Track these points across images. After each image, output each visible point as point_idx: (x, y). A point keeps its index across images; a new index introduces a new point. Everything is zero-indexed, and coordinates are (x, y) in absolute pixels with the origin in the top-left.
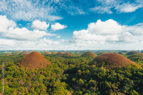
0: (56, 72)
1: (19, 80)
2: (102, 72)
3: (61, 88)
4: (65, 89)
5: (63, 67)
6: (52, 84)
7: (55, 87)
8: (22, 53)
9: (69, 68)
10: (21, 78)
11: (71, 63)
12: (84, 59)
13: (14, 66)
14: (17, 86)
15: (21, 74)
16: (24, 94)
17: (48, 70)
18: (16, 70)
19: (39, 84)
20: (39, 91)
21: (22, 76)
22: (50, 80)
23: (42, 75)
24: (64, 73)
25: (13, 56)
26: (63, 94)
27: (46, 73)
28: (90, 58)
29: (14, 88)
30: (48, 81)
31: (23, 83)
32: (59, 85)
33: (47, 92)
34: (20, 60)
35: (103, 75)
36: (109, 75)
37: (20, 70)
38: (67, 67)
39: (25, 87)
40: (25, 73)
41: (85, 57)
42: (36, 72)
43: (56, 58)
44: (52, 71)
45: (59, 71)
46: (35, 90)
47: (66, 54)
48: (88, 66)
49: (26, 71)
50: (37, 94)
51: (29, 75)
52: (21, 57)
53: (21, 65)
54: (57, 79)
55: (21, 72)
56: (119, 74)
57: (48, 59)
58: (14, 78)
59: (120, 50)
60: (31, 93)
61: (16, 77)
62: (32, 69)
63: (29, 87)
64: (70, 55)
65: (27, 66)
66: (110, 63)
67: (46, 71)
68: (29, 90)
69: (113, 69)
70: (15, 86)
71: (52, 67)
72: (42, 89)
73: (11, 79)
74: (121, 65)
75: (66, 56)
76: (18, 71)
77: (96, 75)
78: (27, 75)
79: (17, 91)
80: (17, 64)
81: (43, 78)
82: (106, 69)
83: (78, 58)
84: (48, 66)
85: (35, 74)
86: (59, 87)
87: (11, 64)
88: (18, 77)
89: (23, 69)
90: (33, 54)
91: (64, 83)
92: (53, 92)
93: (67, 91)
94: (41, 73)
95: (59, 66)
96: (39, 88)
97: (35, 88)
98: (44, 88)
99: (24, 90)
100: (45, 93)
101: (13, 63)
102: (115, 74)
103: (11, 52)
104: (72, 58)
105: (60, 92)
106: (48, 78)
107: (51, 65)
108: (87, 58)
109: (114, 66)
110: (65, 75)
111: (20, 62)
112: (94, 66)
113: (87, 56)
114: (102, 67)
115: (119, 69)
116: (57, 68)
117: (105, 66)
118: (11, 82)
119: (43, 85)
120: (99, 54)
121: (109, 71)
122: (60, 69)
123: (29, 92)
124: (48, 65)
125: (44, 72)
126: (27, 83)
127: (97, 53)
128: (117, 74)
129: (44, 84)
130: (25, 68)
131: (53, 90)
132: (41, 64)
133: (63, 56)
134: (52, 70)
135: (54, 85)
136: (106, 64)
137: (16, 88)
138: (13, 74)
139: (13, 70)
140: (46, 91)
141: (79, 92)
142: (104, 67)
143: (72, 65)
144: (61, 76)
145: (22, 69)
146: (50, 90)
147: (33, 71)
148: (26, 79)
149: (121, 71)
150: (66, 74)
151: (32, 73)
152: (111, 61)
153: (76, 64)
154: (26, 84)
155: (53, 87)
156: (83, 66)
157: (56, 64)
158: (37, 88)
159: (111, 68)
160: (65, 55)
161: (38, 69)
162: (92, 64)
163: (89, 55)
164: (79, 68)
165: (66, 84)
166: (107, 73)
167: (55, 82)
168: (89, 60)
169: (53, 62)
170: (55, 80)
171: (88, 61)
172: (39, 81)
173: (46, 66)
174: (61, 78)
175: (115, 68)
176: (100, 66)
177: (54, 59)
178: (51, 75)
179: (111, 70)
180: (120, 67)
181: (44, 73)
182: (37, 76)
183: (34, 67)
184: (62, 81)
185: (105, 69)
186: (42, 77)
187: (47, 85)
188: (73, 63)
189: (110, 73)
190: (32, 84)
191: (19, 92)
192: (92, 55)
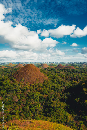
0: (55, 89)
1: (13, 97)
3: (60, 109)
4: (65, 110)
5: (63, 84)
6: (49, 104)
7: (53, 108)
8: (16, 66)
9: (71, 85)
10: (15, 94)
11: (74, 79)
13: (8, 81)
14: (10, 102)
15: (15, 90)
16: (18, 112)
17: (44, 87)
18: (10, 84)
19: (34, 102)
20: (35, 111)
21: (16, 92)
22: (47, 98)
23: (38, 92)
24: (65, 91)
25: (7, 69)
26: (63, 117)
27: (43, 90)
29: (8, 105)
30: (44, 100)
31: (17, 100)
32: (57, 106)
33: (43, 112)
34: (14, 74)
37: (14, 85)
38: (68, 84)
39: (19, 104)
40: (19, 89)
42: (31, 88)
43: (55, 72)
44: (49, 88)
45: (59, 88)
46: (29, 109)
47: (68, 68)
49: (21, 87)
50: (32, 114)
51: (24, 91)
52: (15, 70)
53: (15, 80)
54: (55, 97)
55: (15, 87)
57: (45, 73)
58: (8, 93)
60: (25, 112)
61: (10, 93)
62: (26, 85)
63: (23, 104)
64: (74, 68)
65: (21, 81)
67: (43, 87)
68: (23, 108)
70: (9, 102)
71: (49, 83)
72: (37, 108)
73: (4, 95)
75: (68, 70)
76: (12, 86)
78: (21, 91)
79: (11, 108)
80: (11, 78)
81: (39, 95)
83: (84, 72)
84: (45, 82)
85: (30, 90)
86: (58, 107)
87: (5, 78)
88: (12, 93)
89: (17, 84)
90: (27, 67)
91: (64, 103)
92: (51, 113)
93: (67, 114)
94: (36, 89)
95: (59, 82)
96: (34, 107)
97: (30, 107)
98: (40, 107)
99: (18, 108)
100: (41, 113)
101: (6, 77)
103: (6, 65)
104: (77, 72)
105: (59, 114)
106: (45, 96)
107: (48, 81)
110: (65, 93)
116: (56, 85)
118: (5, 97)
119: (39, 104)
122: (59, 85)
123: (23, 110)
124: (45, 80)
125: (40, 88)
126: (21, 99)
129: (40, 102)
130: (20, 83)
131: (50, 111)
132: (36, 79)
133: (64, 70)
134: (49, 86)
135: (52, 105)
137: (9, 105)
138: (7, 89)
139: (6, 85)
140: (42, 110)
141: (84, 117)
143: (75, 81)
144: (60, 95)
145: (15, 84)
146: (47, 110)
147: (28, 87)
148: (20, 95)
150: (67, 93)
151: (27, 89)
153: (81, 80)
154: (20, 102)
155: (51, 107)
157: (55, 79)
158: (32, 107)
160: (66, 69)
161: (33, 85)
164: (84, 85)
165: (66, 105)
167: (53, 102)
169: (51, 77)
170: (53, 99)
172: (35, 99)
173: (43, 82)
174: (60, 97)
177: (53, 73)
178: (48, 92)
181: (40, 90)
182: (32, 93)
183: (28, 82)
184: (62, 100)
186: (37, 95)
187: (43, 104)
188: (77, 79)
190: (26, 102)
191: (12, 110)
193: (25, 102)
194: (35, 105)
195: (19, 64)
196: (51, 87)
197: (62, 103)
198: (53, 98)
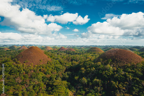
0: (57, 69)
1: (16, 78)
2: (108, 70)
3: (62, 87)
4: (66, 88)
5: (64, 64)
6: (52, 83)
7: (55, 86)
8: (20, 48)
9: (72, 65)
10: (18, 76)
11: (74, 60)
12: (90, 56)
13: (11, 63)
14: (13, 84)
15: (19, 71)
16: (21, 93)
17: (48, 67)
18: (13, 66)
19: (37, 82)
20: (38, 90)
21: (19, 73)
22: (50, 78)
23: (41, 72)
24: (66, 71)
25: (10, 51)
26: (64, 93)
27: (46, 71)
28: (96, 54)
29: (11, 86)
30: (47, 79)
31: (20, 81)
32: (59, 84)
33: (46, 91)
34: (17, 56)
35: (109, 74)
36: (116, 74)
37: (17, 66)
38: (69, 64)
39: (23, 85)
40: (23, 70)
41: (90, 53)
42: (35, 69)
43: (58, 54)
44: (52, 68)
45: (61, 68)
46: (33, 89)
48: (93, 63)
49: (24, 68)
50: (35, 93)
51: (27, 72)
52: (19, 52)
53: (19, 61)
54: (57, 76)
55: (18, 69)
56: (127, 73)
57: (49, 54)
58: (10, 75)
59: (131, 46)
60: (28, 92)
61: (13, 75)
62: (30, 66)
63: (27, 85)
64: (74, 50)
65: (24, 62)
66: (118, 61)
67: (46, 68)
69: (120, 68)
70: (12, 84)
71: (52, 64)
72: (40, 88)
73: (7, 77)
74: (130, 62)
75: (69, 52)
76: (15, 68)
77: (102, 73)
78: (24, 72)
79: (14, 90)
80: (15, 60)
81: (43, 76)
82: (113, 67)
83: (82, 54)
84: (49, 63)
85: (34, 71)
86: (60, 85)
87: (7, 59)
88: (15, 74)
89: (20, 65)
90: (31, 49)
91: (66, 81)
92: (53, 91)
93: (68, 90)
94: (40, 70)
95: (61, 63)
97: (34, 87)
98: (43, 86)
99: (21, 89)
100: (44, 92)
101: (9, 59)
102: (123, 73)
103: (8, 47)
104: (76, 54)
105: (61, 91)
106: (48, 76)
107: (51, 62)
108: (93, 54)
109: (122, 64)
110: (66, 72)
111: (17, 57)
112: (99, 63)
113: (93, 52)
114: (109, 65)
115: (128, 67)
116: (59, 65)
117: (112, 64)
118: (8, 79)
119: (42, 84)
120: (107, 50)
121: (116, 69)
122: (61, 66)
123: (26, 90)
124: (48, 62)
125: (44, 69)
126: (25, 80)
127: (105, 49)
128: (125, 73)
129: (44, 82)
130: (23, 64)
131: (53, 89)
132: (40, 60)
133: (66, 52)
134: (52, 67)
135: (55, 84)
136: (113, 61)
138: (10, 71)
139: (9, 67)
140: (45, 89)
141: (82, 92)
142: (110, 65)
143: (75, 62)
144: (62, 74)
145: (19, 65)
146: (50, 88)
147: (32, 68)
148: (24, 76)
149: (130, 70)
150: (68, 72)
151: (31, 70)
152: (119, 58)
153: (80, 61)
154: (24, 82)
155: (53, 85)
156: (88, 63)
157: (57, 60)
158: (36, 86)
159: (118, 66)
160: (68, 51)
161: (37, 66)
162: (97, 61)
163: (95, 51)
164: (82, 65)
165: (67, 83)
166: (114, 71)
167: (56, 81)
168: (94, 56)
169: (54, 58)
170: (56, 79)
171: (93, 58)
172: (38, 79)
173: (46, 63)
174: (62, 76)
175: (123, 66)
176: (106, 64)
177: (56, 55)
178: (51, 72)
179: (119, 69)
180: (129, 65)
181: (43, 71)
182: (36, 74)
183: (32, 64)
184: (64, 79)
185: (111, 68)
186: (41, 75)
187: (46, 83)
188: (77, 60)
189: (117, 71)
190: (30, 82)
191: (15, 91)
192: (98, 51)
193: (28, 83)
194: (39, 85)
195: (23, 46)
196: (53, 68)
197: (64, 81)
198: (56, 77)
